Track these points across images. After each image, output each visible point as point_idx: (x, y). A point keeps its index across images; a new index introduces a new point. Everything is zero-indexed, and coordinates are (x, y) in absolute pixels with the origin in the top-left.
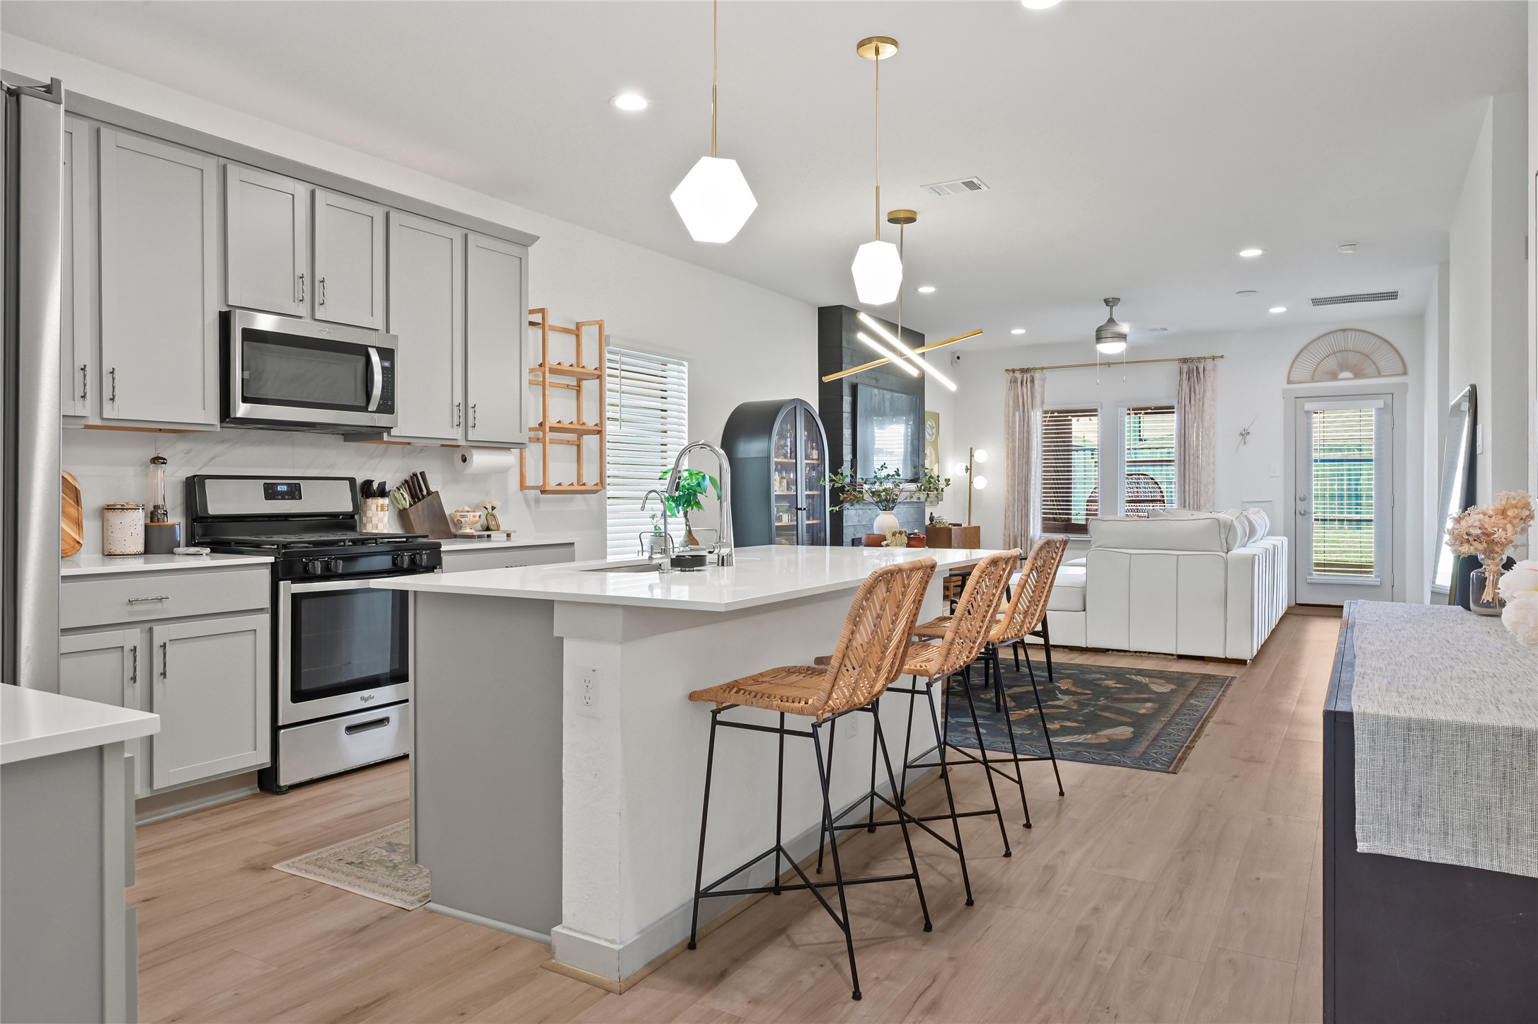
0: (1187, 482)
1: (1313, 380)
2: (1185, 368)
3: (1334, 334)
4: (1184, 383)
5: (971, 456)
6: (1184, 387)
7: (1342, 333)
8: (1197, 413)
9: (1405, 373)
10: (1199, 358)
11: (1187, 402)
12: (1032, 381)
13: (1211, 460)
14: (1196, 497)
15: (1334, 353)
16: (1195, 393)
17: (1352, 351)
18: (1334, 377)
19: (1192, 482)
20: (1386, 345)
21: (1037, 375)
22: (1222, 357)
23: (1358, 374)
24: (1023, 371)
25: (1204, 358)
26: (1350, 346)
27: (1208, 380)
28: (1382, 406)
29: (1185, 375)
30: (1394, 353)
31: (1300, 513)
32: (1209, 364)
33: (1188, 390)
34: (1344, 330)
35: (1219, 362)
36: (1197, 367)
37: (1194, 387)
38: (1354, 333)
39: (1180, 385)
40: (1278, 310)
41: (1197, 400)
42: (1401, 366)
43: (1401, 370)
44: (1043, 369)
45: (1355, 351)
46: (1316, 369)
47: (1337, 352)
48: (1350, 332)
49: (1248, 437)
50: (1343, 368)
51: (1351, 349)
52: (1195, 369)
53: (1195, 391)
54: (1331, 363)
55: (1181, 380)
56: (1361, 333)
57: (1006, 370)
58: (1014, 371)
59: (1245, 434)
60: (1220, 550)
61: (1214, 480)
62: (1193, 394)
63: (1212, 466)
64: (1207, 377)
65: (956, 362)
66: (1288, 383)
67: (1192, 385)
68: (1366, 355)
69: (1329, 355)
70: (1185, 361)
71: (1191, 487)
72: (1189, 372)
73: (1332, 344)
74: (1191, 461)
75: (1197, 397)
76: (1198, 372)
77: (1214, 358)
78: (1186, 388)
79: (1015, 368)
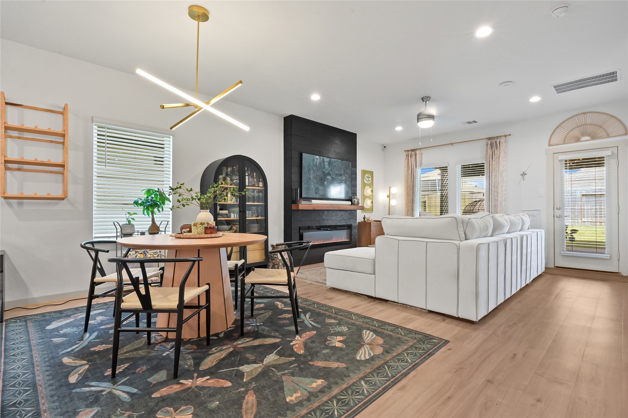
0: (491, 200)
1: (564, 143)
2: (489, 142)
3: (578, 116)
4: (489, 150)
5: (390, 190)
6: (489, 152)
7: (583, 115)
8: (496, 165)
9: (626, 134)
10: (497, 137)
11: (491, 160)
12: (416, 155)
13: (504, 189)
14: (495, 208)
15: (578, 127)
16: (495, 154)
17: (590, 124)
18: (578, 140)
19: (493, 200)
20: (613, 119)
21: (418, 152)
22: (510, 135)
23: (593, 138)
24: (412, 150)
25: (500, 136)
26: (589, 121)
27: (501, 147)
28: (610, 154)
29: (489, 146)
30: (619, 123)
31: (557, 216)
32: (503, 140)
33: (491, 153)
34: (584, 113)
35: (508, 138)
36: (496, 142)
37: (494, 152)
38: (591, 114)
39: (487, 151)
40: (535, 99)
41: (496, 158)
42: (623, 130)
43: (623, 132)
44: (421, 149)
45: (591, 124)
46: (566, 137)
47: (580, 126)
48: (588, 114)
49: (525, 176)
50: (583, 135)
51: (589, 123)
52: (495, 142)
53: (495, 153)
54: (576, 133)
55: (487, 148)
56: (596, 114)
57: (405, 151)
58: (408, 151)
59: (524, 174)
60: (459, 239)
61: (505, 199)
62: (493, 155)
63: (504, 192)
64: (501, 146)
65: (384, 149)
66: (549, 146)
67: (493, 150)
68: (599, 126)
69: (575, 128)
70: (490, 139)
71: (493, 203)
72: (492, 145)
73: (576, 122)
74: (493, 189)
75: (496, 156)
76: (496, 144)
77: (505, 136)
78: (490, 152)
79: (409, 149)
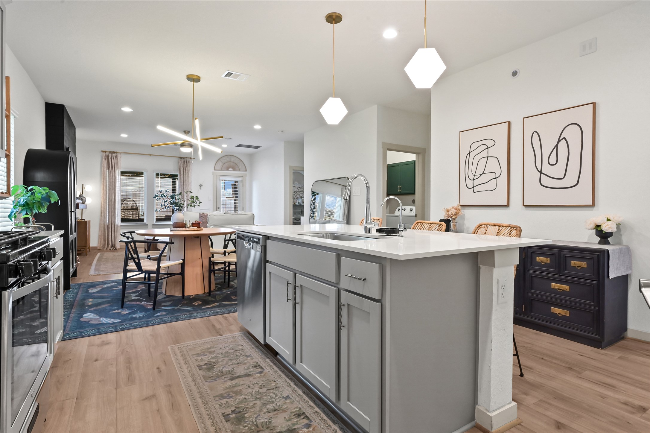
1: (222, 170)
2: (182, 160)
3: (228, 156)
4: (182, 166)
7: (230, 156)
9: (246, 171)
10: (186, 158)
11: (183, 173)
12: (116, 158)
15: (228, 162)
17: (232, 162)
18: (228, 170)
20: (241, 162)
21: (118, 155)
22: (194, 158)
23: (234, 170)
24: (112, 152)
25: (188, 158)
26: (232, 160)
27: (191, 166)
28: (240, 180)
29: (182, 163)
30: (243, 164)
32: (190, 161)
34: (230, 155)
35: (193, 160)
36: (186, 161)
39: (180, 167)
41: (186, 173)
42: (245, 169)
43: (245, 170)
44: (121, 153)
46: (222, 166)
48: (232, 156)
50: (230, 167)
52: (185, 161)
54: (227, 165)
56: (235, 157)
57: (102, 151)
58: (105, 152)
59: (201, 186)
62: (185, 170)
66: (214, 170)
67: (184, 167)
68: (236, 164)
69: (226, 163)
70: (181, 158)
72: (184, 162)
73: (227, 159)
75: (187, 171)
76: (187, 162)
77: (191, 159)
78: (182, 168)
79: (107, 150)
